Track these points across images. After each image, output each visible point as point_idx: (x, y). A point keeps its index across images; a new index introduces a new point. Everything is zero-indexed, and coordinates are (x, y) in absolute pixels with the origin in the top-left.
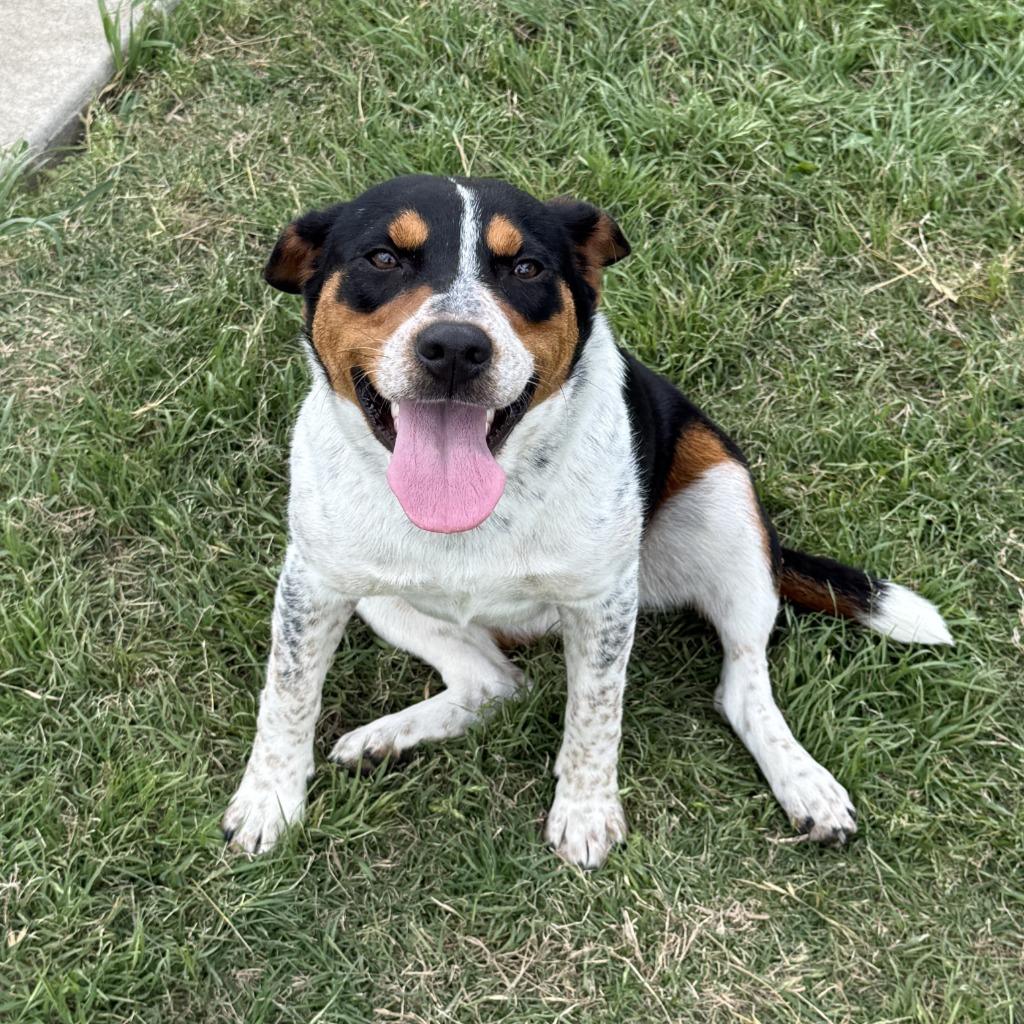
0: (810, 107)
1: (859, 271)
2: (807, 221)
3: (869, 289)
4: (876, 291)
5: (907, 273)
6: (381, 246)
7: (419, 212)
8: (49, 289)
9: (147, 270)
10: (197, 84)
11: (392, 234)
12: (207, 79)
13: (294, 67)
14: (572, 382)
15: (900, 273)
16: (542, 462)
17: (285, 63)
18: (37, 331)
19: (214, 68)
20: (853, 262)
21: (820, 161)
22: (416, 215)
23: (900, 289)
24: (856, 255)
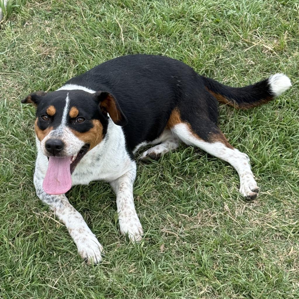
0: (215, 5)
1: (241, 46)
2: (223, 34)
3: (246, 50)
4: (248, 50)
5: (256, 44)
6: (44, 114)
7: (54, 106)
8: (5, 72)
9: (33, 65)
10: (30, 16)
11: (48, 112)
12: (33, 15)
13: (59, 8)
14: (105, 139)
15: (254, 44)
16: (98, 159)
17: (56, 7)
18: (5, 84)
19: (34, 11)
20: (239, 44)
21: (222, 19)
22: (54, 107)
23: (255, 49)
24: (239, 42)
